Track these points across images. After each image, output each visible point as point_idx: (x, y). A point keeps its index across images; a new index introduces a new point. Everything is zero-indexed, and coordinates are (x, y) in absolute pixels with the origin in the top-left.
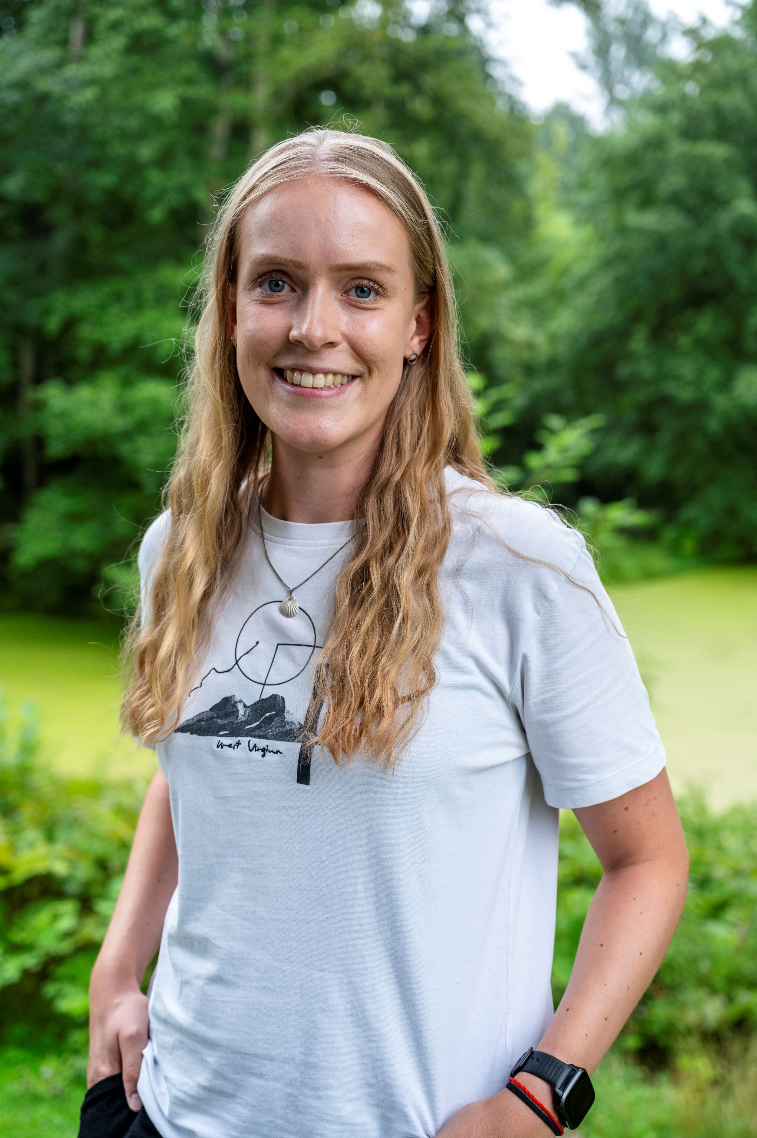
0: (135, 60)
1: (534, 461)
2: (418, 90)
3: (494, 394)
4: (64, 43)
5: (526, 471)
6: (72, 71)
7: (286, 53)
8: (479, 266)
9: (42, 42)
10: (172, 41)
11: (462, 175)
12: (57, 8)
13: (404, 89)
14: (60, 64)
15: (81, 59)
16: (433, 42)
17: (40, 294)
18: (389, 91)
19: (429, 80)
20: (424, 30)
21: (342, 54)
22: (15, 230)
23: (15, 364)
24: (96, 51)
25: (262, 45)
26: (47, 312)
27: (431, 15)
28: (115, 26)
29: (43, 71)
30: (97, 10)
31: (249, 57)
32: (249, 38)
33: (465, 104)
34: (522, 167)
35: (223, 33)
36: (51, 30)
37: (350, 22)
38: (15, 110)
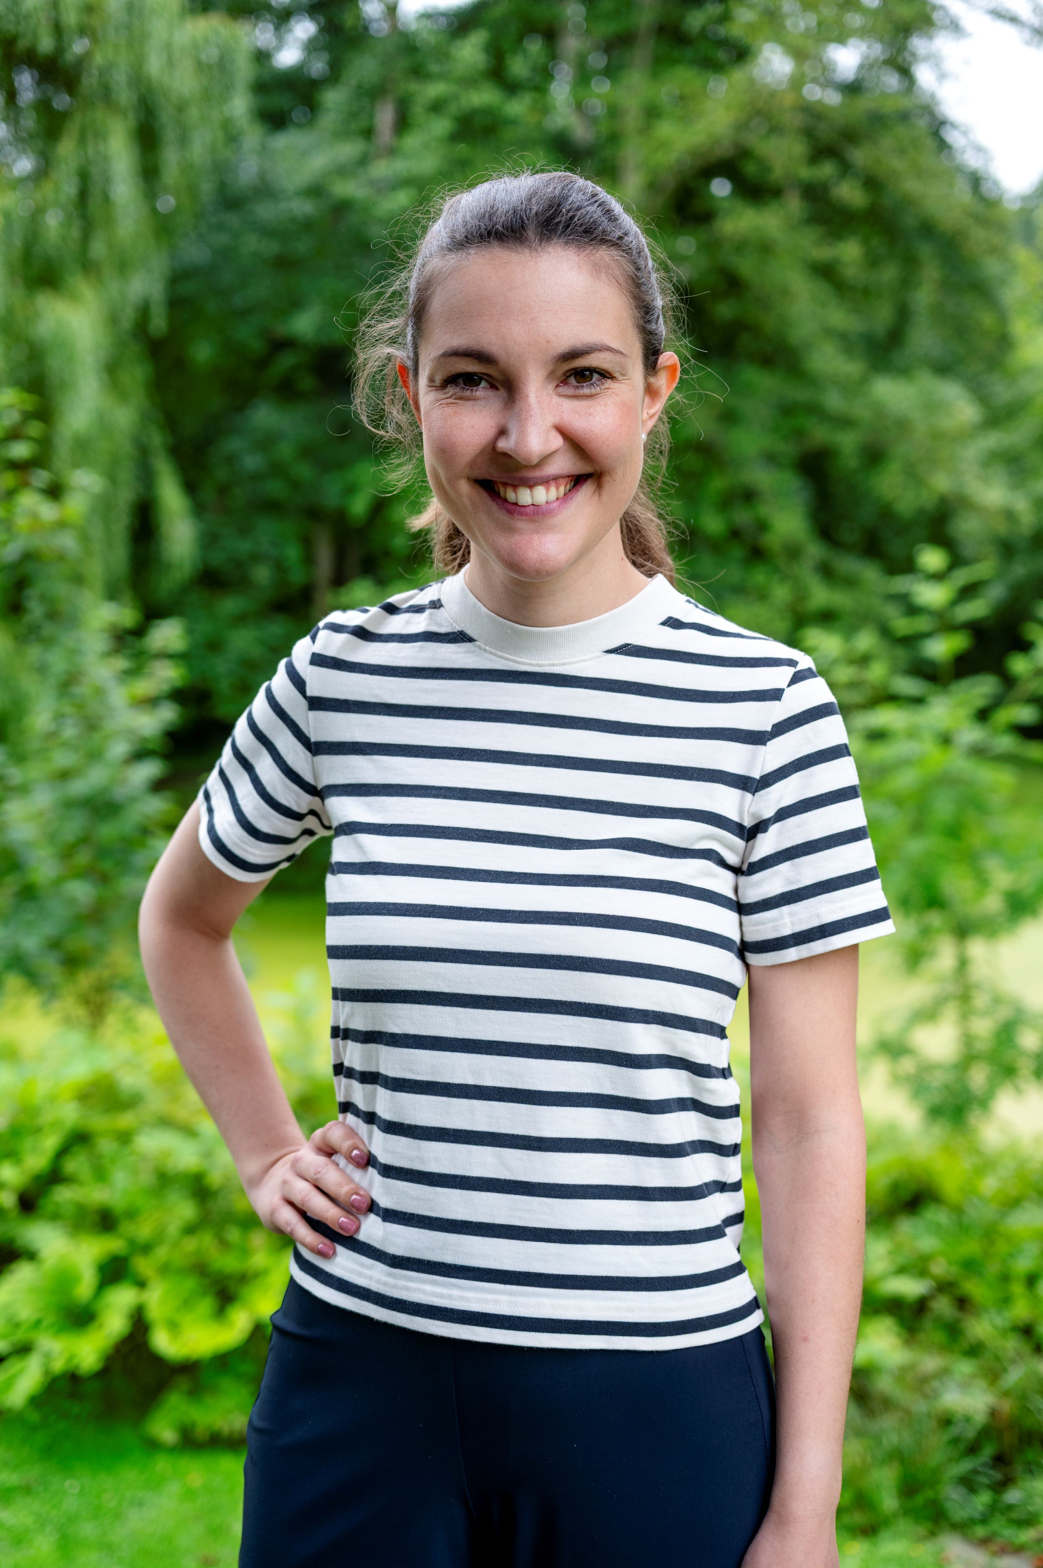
0: (462, 149)
1: (1019, 665)
2: (846, 168)
3: (962, 576)
4: (368, 133)
5: (1009, 681)
6: (381, 169)
7: (666, 129)
8: (933, 407)
9: (342, 134)
10: (513, 122)
11: (907, 283)
12: (359, 87)
13: (827, 170)
14: (363, 161)
15: (392, 152)
16: (864, 104)
17: (341, 465)
18: (806, 173)
19: (859, 156)
20: (852, 89)
21: (742, 126)
22: (307, 382)
23: (309, 559)
24: (412, 141)
25: (631, 121)
26: (351, 490)
27: (861, 67)
28: (436, 107)
29: (342, 171)
30: (413, 86)
31: (614, 138)
32: (614, 112)
33: (911, 186)
34: (992, 267)
35: (579, 107)
36: (353, 115)
37: (752, 82)
38: (307, 225)
